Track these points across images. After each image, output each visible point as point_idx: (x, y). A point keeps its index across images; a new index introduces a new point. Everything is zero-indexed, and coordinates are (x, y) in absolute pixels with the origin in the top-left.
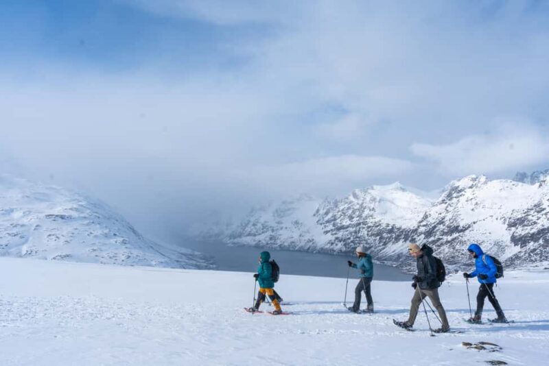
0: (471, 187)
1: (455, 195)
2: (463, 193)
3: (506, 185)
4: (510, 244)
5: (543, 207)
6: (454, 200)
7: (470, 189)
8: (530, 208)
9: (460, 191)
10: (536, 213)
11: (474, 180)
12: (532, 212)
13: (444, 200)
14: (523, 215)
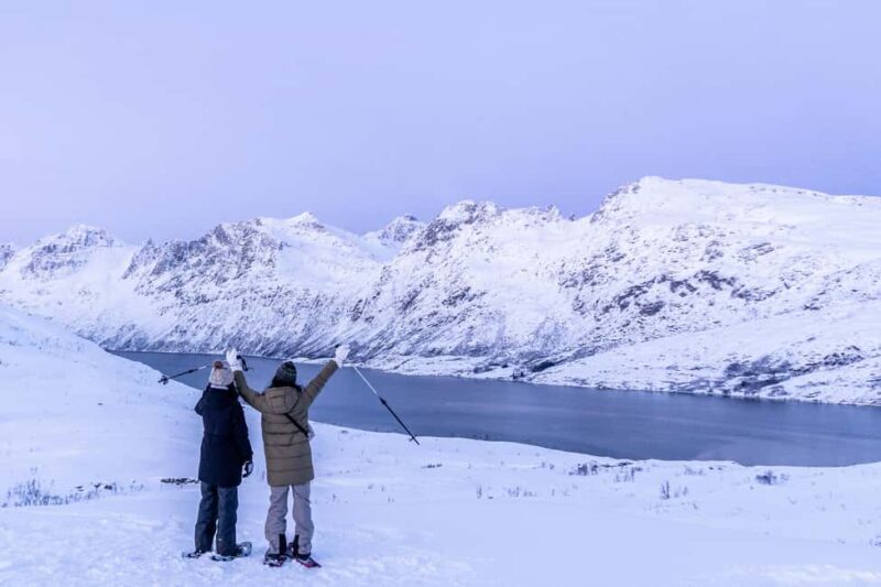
0: (469, 222)
1: (440, 235)
2: (456, 231)
3: (533, 218)
4: (573, 316)
5: (622, 252)
6: (440, 244)
7: (468, 226)
8: (598, 253)
9: (450, 228)
10: (610, 263)
11: (471, 209)
12: (602, 261)
13: (420, 245)
14: (588, 267)
